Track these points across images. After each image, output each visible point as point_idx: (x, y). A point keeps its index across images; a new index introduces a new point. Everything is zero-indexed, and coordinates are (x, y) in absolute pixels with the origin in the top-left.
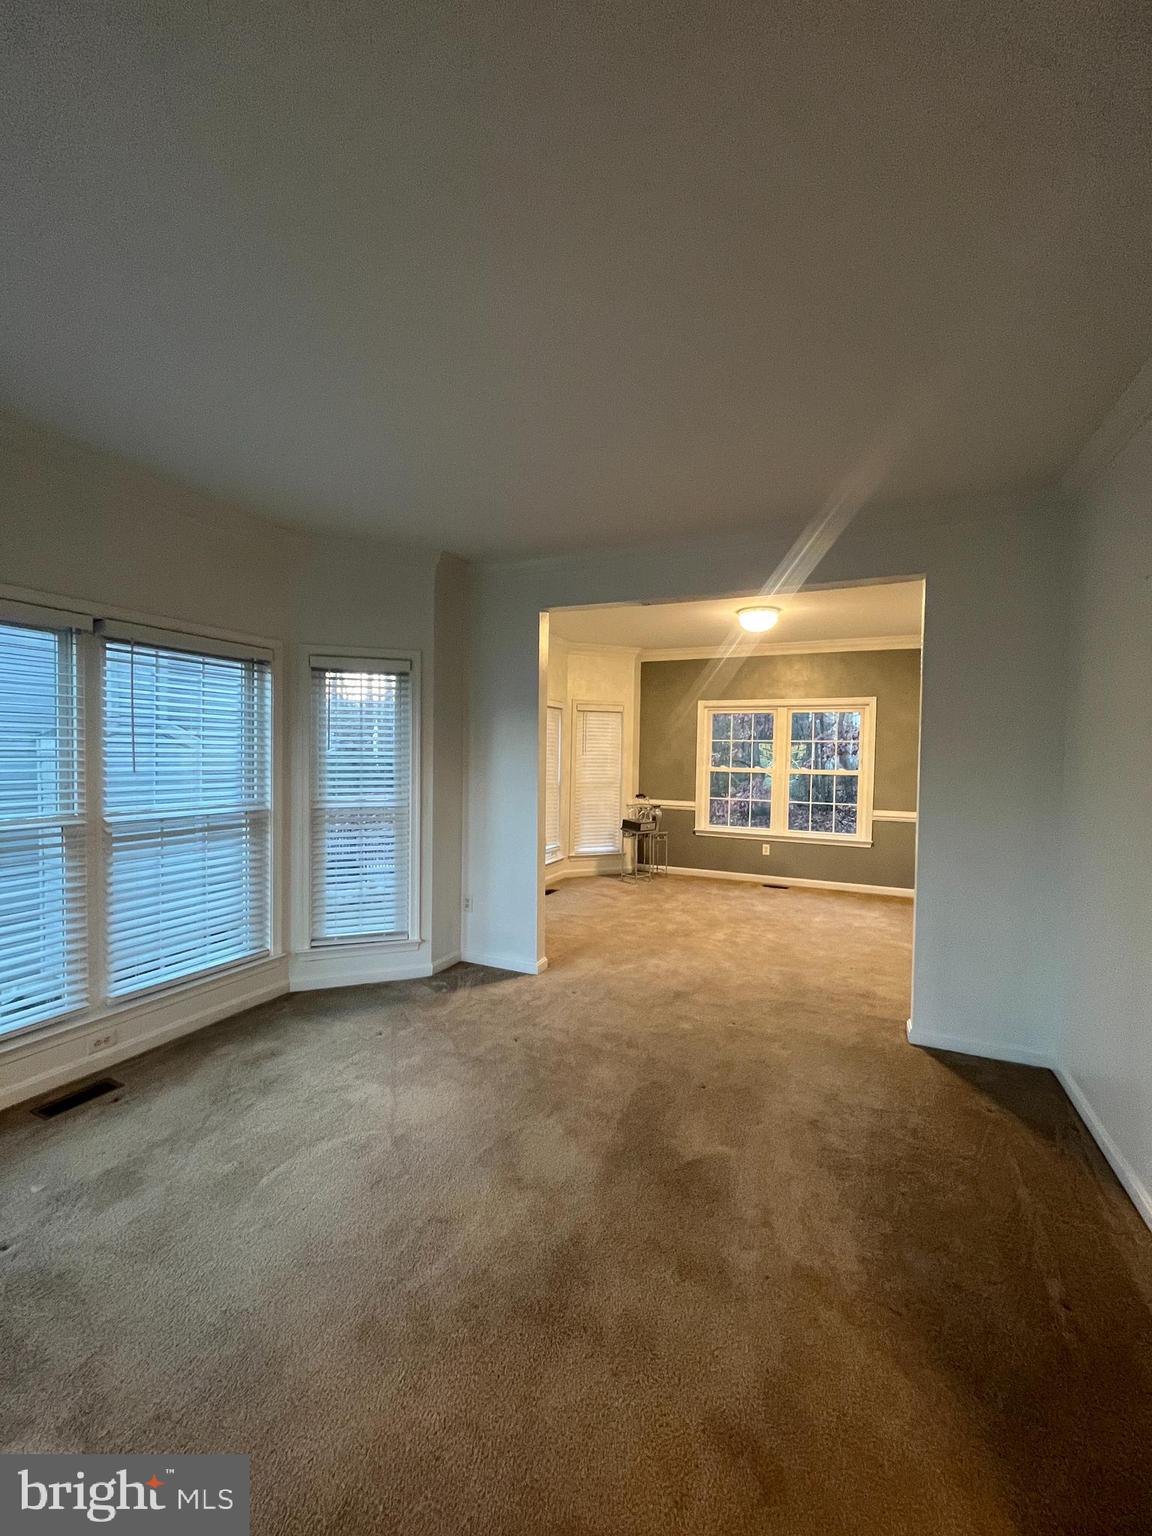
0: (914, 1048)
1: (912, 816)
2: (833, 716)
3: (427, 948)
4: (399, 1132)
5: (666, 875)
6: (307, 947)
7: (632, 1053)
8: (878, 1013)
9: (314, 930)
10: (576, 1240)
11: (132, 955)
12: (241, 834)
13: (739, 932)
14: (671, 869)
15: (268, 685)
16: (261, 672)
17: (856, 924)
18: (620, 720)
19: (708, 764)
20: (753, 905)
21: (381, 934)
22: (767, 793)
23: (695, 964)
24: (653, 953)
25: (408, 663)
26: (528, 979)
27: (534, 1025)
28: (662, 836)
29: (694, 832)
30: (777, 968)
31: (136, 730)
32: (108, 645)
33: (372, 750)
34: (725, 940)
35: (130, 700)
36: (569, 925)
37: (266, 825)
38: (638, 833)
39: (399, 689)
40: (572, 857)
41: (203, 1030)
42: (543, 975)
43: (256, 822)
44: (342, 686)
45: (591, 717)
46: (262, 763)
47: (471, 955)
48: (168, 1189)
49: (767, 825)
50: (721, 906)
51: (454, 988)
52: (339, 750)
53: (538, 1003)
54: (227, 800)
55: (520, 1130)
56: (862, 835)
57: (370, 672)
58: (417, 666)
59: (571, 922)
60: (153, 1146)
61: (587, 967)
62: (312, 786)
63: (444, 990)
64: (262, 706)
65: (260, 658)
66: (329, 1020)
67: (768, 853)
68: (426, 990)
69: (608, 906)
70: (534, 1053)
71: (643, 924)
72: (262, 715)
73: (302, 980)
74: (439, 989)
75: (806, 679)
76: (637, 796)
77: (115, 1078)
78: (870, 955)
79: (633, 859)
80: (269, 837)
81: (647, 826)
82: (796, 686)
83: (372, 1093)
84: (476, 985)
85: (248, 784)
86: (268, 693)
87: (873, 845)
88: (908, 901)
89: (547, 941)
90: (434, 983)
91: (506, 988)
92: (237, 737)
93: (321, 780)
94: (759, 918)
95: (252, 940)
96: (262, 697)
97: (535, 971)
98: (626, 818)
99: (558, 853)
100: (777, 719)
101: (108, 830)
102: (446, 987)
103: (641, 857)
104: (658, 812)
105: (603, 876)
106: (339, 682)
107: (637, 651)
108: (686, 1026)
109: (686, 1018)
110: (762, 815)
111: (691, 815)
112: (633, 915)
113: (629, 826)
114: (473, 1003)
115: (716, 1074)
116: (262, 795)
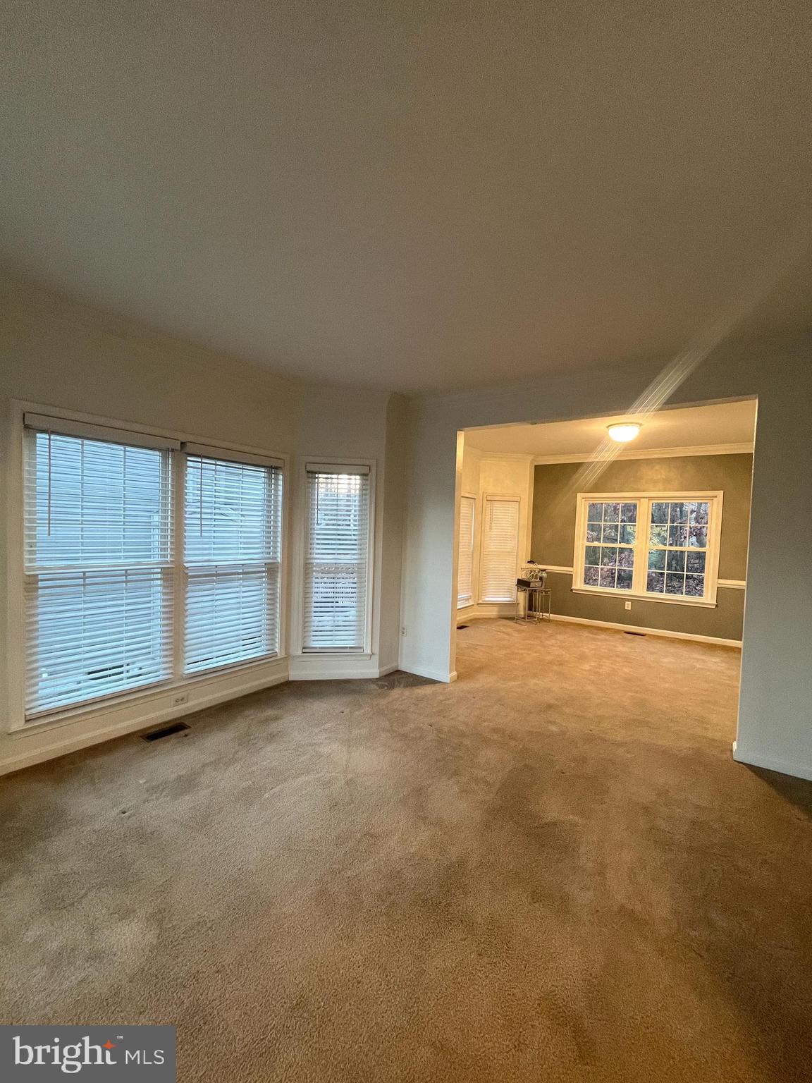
0: (736, 763)
1: (742, 584)
2: (690, 506)
3: (376, 659)
4: (349, 777)
5: (549, 621)
6: (300, 652)
7: (513, 743)
8: (710, 735)
9: (305, 642)
10: (462, 862)
11: (198, 649)
12: (262, 577)
13: (602, 665)
14: (552, 616)
15: (280, 482)
16: (276, 474)
17: (698, 666)
18: (517, 507)
19: (583, 539)
20: (615, 647)
21: (347, 648)
22: (631, 563)
23: (564, 685)
24: (534, 676)
25: (368, 467)
26: (442, 686)
27: (444, 717)
28: (546, 592)
29: (572, 590)
30: (630, 694)
31: (203, 510)
32: (189, 458)
33: (349, 525)
34: (590, 670)
35: (199, 492)
36: (475, 652)
37: (277, 572)
38: (528, 589)
39: (362, 485)
40: (481, 604)
41: (237, 699)
42: (453, 684)
43: (271, 569)
44: (331, 483)
45: (497, 504)
46: (275, 532)
47: (405, 666)
48: (212, 792)
49: (629, 586)
50: (588, 645)
51: (392, 687)
52: (327, 525)
53: (447, 702)
54: (254, 556)
55: (429, 786)
56: (708, 598)
57: (350, 474)
58: (374, 471)
59: (476, 649)
60: (204, 765)
61: (484, 681)
62: (306, 548)
63: (386, 688)
64: (276, 496)
65: (277, 465)
66: (310, 700)
67: (630, 609)
68: (374, 686)
69: (504, 639)
70: (443, 736)
71: (528, 654)
72: (276, 501)
73: (296, 674)
74: (382, 687)
75: (664, 477)
76: (529, 562)
77: (186, 723)
78: (707, 690)
79: (525, 609)
80: (279, 580)
81: (535, 584)
82: (656, 482)
83: (334, 750)
84: (407, 687)
85: (267, 545)
86: (280, 488)
87: (717, 606)
88: (736, 650)
89: (458, 660)
90: (380, 683)
91: (427, 690)
92: (261, 516)
93: (311, 544)
94: (618, 656)
95: (267, 645)
96: (276, 490)
97: (448, 680)
98: (520, 578)
99: (470, 600)
100: (640, 506)
101: (186, 571)
102: (387, 686)
103: (531, 606)
104: (544, 574)
105: (503, 618)
106: (329, 481)
107: (531, 457)
108: (554, 728)
109: (553, 723)
110: (625, 580)
111: (570, 577)
112: (521, 647)
113: (521, 583)
114: (404, 698)
115: (573, 765)
116: (275, 553)
